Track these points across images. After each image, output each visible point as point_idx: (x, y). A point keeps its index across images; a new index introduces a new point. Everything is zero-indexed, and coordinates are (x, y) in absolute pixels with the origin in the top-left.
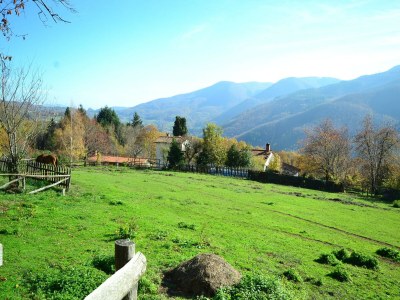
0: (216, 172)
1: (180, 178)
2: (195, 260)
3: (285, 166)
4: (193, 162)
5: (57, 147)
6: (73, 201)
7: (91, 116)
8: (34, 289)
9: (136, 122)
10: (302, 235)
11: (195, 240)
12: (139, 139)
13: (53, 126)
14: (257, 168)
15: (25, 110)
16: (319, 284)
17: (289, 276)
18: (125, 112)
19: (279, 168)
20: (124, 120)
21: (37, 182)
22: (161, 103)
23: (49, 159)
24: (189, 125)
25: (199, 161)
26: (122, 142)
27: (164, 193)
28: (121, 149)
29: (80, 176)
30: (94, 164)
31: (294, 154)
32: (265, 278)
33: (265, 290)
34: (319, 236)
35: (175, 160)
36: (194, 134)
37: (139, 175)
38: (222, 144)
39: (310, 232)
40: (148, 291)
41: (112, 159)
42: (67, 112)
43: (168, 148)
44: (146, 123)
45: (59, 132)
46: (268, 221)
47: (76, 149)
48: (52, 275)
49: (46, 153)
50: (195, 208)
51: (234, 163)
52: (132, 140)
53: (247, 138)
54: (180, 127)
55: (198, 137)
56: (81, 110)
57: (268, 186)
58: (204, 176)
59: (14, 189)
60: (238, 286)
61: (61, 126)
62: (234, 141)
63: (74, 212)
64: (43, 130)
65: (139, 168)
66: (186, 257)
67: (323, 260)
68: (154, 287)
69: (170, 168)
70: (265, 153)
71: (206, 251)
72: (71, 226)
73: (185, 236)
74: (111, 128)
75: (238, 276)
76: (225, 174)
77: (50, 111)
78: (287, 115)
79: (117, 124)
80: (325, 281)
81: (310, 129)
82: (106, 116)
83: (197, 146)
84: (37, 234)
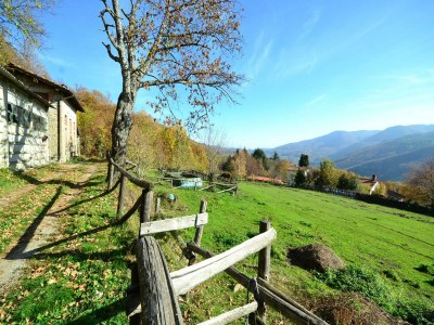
0: (330, 192)
1: (302, 193)
2: (310, 246)
3: (389, 192)
4: (312, 184)
5: (232, 170)
6: (238, 200)
7: (250, 153)
8: (218, 241)
9: (276, 157)
10: (403, 246)
11: (311, 234)
12: (277, 168)
13: (230, 159)
14: (364, 192)
15: (218, 150)
16: (417, 286)
17: (388, 275)
18: (269, 151)
19: (384, 193)
20: (268, 156)
21: (222, 187)
22: (291, 146)
23: (228, 176)
24: (310, 160)
25: (316, 184)
26: (267, 169)
27: (292, 201)
28: (265, 173)
29: (242, 186)
30: (250, 180)
31: (399, 184)
32: (365, 270)
33: (365, 279)
34: (420, 250)
35: (299, 182)
36: (314, 165)
37: (276, 189)
38: (335, 173)
39: (411, 246)
40: (278, 258)
41: (260, 178)
42: (238, 151)
43: (295, 174)
44: (281, 158)
45: (233, 162)
46: (372, 231)
47: (241, 171)
48: (227, 237)
49: (227, 172)
50: (313, 214)
51: (345, 187)
52: (272, 168)
53: (355, 170)
54: (304, 161)
55: (317, 168)
56: (245, 150)
57: (374, 206)
58: (320, 194)
59: (210, 190)
60: (343, 271)
61: (234, 158)
62: (345, 171)
63: (239, 205)
64: (225, 161)
65: (277, 185)
66: (304, 243)
67: (423, 269)
68: (282, 256)
69: (296, 187)
70: (372, 182)
71: (319, 243)
72: (237, 212)
73: (304, 230)
74: (261, 161)
75: (343, 264)
76: (336, 194)
77: (229, 151)
78: (393, 154)
79: (264, 158)
80: (422, 286)
81: (417, 166)
82: (258, 154)
83: (315, 174)
84: (220, 213)
